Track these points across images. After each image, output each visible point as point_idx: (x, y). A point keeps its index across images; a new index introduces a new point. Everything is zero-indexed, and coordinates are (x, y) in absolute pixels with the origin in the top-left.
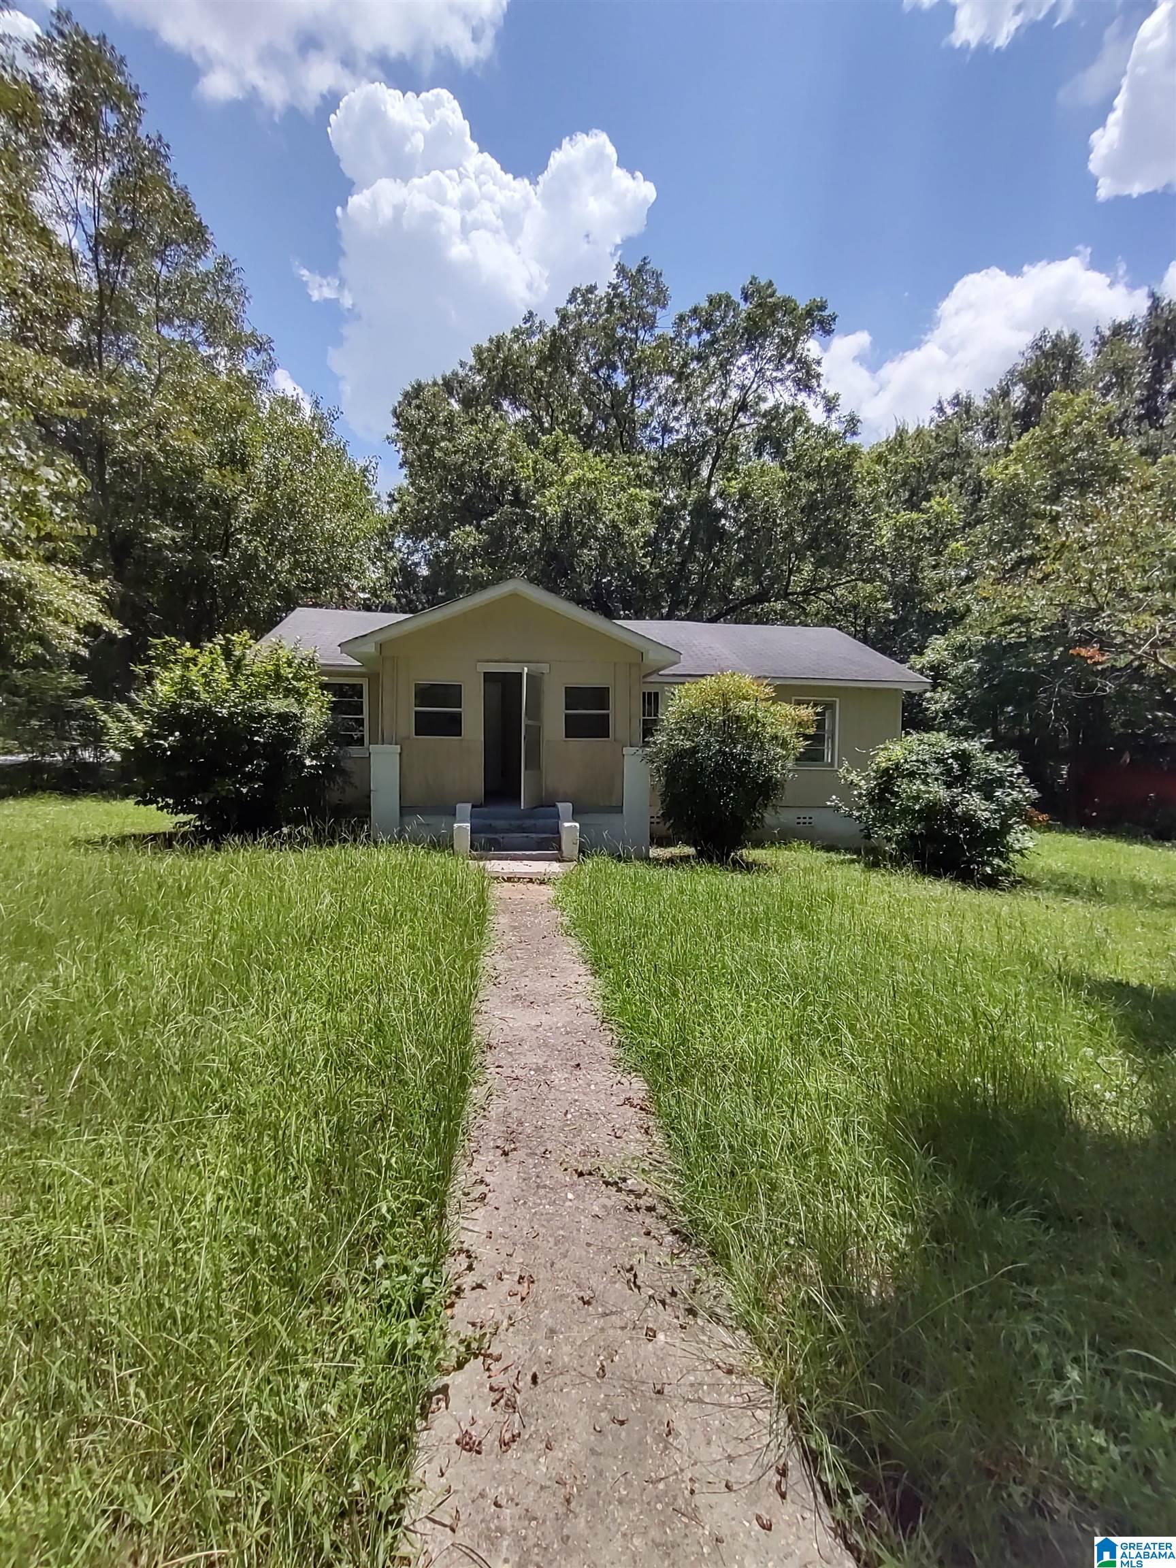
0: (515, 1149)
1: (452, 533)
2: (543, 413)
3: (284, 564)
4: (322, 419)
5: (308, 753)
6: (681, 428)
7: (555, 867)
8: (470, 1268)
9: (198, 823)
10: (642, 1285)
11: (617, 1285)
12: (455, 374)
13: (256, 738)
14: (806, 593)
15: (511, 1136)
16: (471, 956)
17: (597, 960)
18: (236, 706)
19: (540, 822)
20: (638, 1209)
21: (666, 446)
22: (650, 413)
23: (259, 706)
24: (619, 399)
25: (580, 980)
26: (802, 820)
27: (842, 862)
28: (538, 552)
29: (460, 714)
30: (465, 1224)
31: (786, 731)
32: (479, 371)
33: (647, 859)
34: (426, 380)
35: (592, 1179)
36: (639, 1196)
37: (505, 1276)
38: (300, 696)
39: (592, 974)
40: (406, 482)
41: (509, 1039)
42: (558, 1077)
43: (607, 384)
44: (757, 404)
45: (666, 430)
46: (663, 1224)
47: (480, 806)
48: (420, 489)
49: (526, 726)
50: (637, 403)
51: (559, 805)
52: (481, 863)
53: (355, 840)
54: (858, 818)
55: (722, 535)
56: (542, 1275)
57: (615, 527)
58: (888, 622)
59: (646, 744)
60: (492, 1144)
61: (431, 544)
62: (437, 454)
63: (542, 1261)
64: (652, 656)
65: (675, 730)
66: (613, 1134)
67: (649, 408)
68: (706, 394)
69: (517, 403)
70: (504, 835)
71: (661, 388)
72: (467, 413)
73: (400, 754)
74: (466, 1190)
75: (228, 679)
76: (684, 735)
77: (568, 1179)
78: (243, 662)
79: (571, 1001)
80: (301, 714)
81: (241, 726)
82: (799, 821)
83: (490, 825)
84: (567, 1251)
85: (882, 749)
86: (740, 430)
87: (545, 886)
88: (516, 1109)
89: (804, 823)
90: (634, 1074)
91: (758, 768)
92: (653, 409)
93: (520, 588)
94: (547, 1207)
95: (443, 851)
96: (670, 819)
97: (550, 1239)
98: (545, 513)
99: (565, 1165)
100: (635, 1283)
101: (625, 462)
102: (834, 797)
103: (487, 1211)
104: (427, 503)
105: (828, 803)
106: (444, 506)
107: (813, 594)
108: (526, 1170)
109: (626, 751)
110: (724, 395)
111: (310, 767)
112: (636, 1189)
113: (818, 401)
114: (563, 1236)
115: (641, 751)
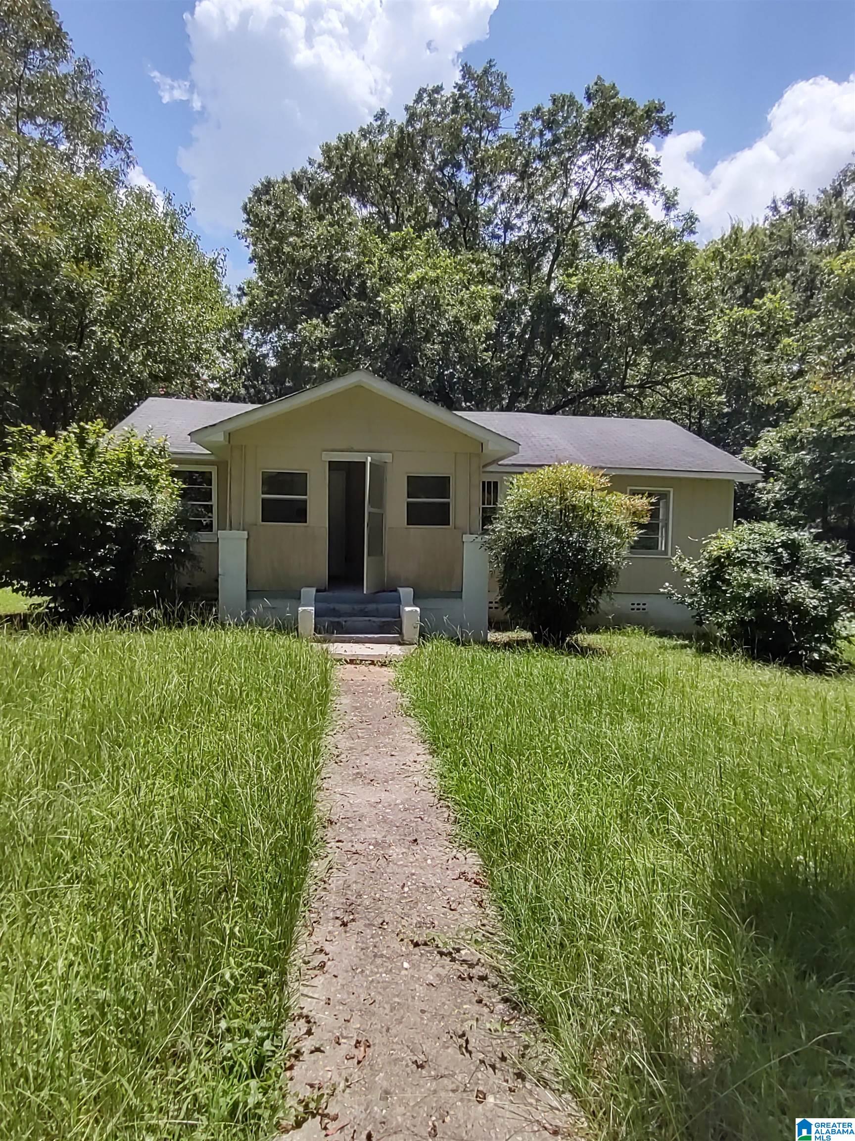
0: (353, 920)
1: (300, 327)
2: (389, 210)
3: (137, 355)
4: (174, 214)
5: (159, 538)
6: (523, 226)
7: (396, 650)
8: (309, 1033)
9: (52, 605)
10: (473, 1050)
11: (449, 1050)
12: (304, 172)
13: (109, 524)
14: (642, 386)
15: (350, 908)
16: (313, 734)
17: (435, 740)
18: (89, 492)
19: (382, 607)
20: (471, 978)
21: (507, 242)
22: (494, 210)
23: (112, 492)
24: (464, 198)
25: (419, 759)
26: (636, 606)
27: (674, 648)
28: (383, 345)
29: (305, 501)
30: (305, 990)
31: (621, 520)
32: (327, 169)
33: (485, 643)
34: (276, 177)
35: (427, 949)
36: (472, 966)
37: (342, 1041)
38: (151, 483)
39: (430, 754)
40: (255, 277)
41: (349, 815)
42: (395, 852)
43: (452, 185)
44: (596, 203)
45: (508, 227)
46: (494, 993)
47: (325, 591)
48: (269, 283)
49: (369, 513)
50: (479, 200)
51: (401, 590)
52: (325, 646)
53: (203, 623)
54: (690, 605)
55: (562, 329)
56: (377, 1039)
57: (457, 322)
58: (722, 415)
59: (485, 532)
60: (331, 915)
61: (279, 336)
62: (287, 249)
63: (378, 1027)
64: (492, 447)
65: (513, 518)
66: (448, 906)
67: (492, 206)
68: (548, 193)
69: (363, 200)
70: (349, 619)
71: (504, 186)
72: (315, 209)
73: (248, 539)
74: (306, 959)
75: (82, 467)
76: (522, 523)
77: (404, 949)
78: (96, 450)
79: (410, 779)
80: (152, 500)
81: (94, 511)
82: (633, 607)
83: (334, 609)
84: (403, 1017)
85: (714, 538)
86: (580, 228)
87: (386, 668)
88: (355, 882)
89: (638, 609)
90: (469, 850)
91: (594, 556)
92: (496, 206)
93: (364, 380)
94: (384, 975)
95: (288, 634)
96: (508, 604)
97: (386, 1006)
98: (389, 311)
99: (401, 936)
100: (466, 1048)
101: (469, 259)
102: (667, 584)
103: (326, 979)
104: (276, 297)
105: (662, 590)
106: (292, 299)
107: (649, 387)
108: (364, 940)
109: (466, 538)
110: (565, 194)
111: (160, 551)
112: (469, 959)
113: (657, 199)
114: (398, 1003)
115: (480, 538)
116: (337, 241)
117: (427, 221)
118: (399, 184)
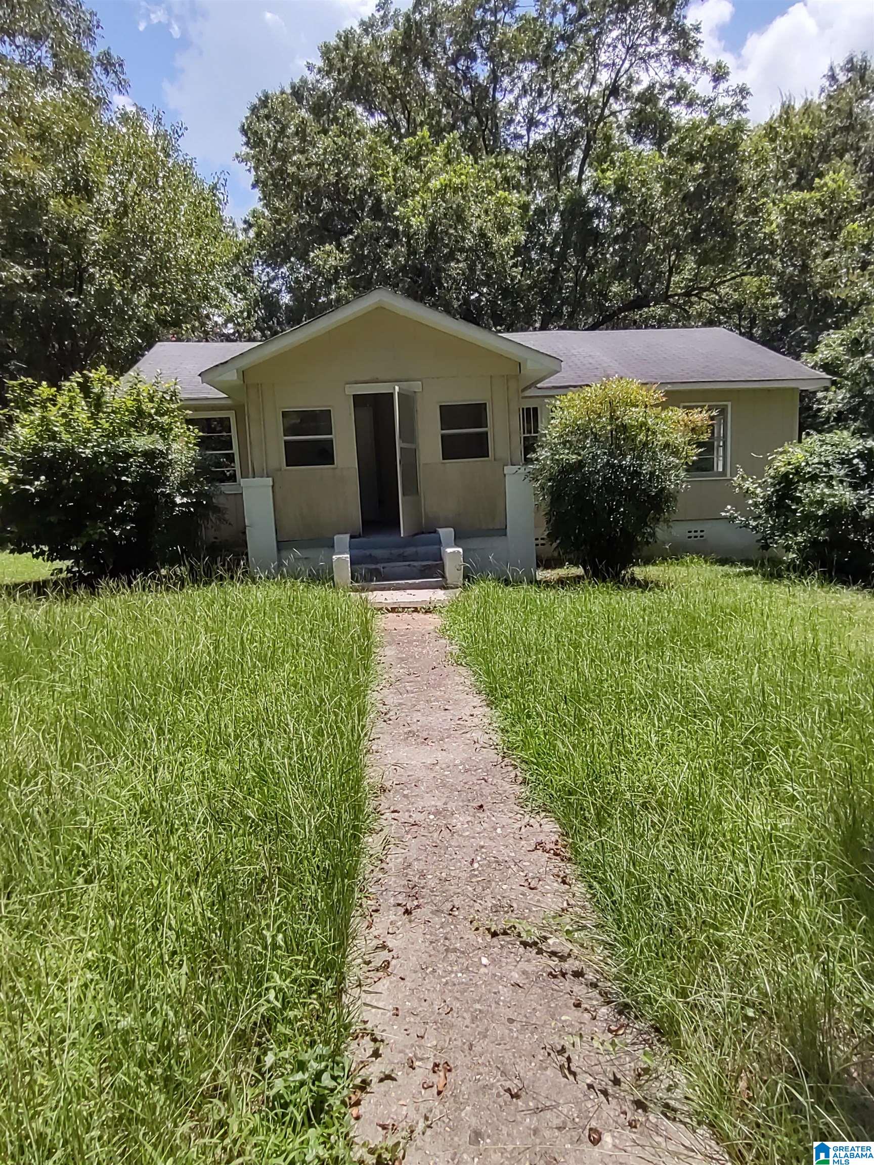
0: (418, 906)
1: (312, 254)
2: (399, 116)
3: (140, 298)
4: (165, 136)
5: (178, 490)
6: (549, 122)
7: (440, 595)
8: (376, 1054)
9: (76, 569)
10: (578, 1070)
11: (548, 1072)
12: (304, 81)
13: (124, 478)
14: (688, 294)
15: (413, 891)
16: (358, 692)
17: (492, 691)
18: (99, 446)
19: (422, 550)
20: (564, 975)
21: (531, 142)
22: (514, 107)
23: (122, 444)
24: (481, 93)
25: (475, 712)
26: (693, 534)
27: (738, 575)
28: (403, 269)
29: (331, 441)
30: (368, 998)
31: (678, 438)
32: (328, 73)
33: (533, 581)
34: (273, 90)
35: (507, 938)
36: (563, 959)
37: (417, 1064)
38: (165, 432)
39: (488, 705)
40: (259, 206)
41: (404, 779)
42: (459, 821)
43: (467, 79)
44: (629, 86)
45: (532, 123)
46: (595, 993)
47: (359, 536)
48: (276, 210)
49: (401, 448)
50: (498, 96)
51: (441, 531)
52: (363, 595)
53: (232, 578)
54: (754, 528)
55: (596, 237)
56: (459, 1060)
57: (482, 235)
58: (777, 322)
59: (528, 461)
60: (392, 901)
61: (291, 269)
62: (291, 169)
63: (459, 1043)
64: (531, 367)
65: (560, 444)
66: (526, 884)
67: (513, 101)
68: (574, 81)
69: (371, 110)
70: (385, 565)
71: (525, 76)
72: (318, 121)
73: (273, 486)
74: (367, 958)
75: (89, 418)
76: (569, 449)
77: (480, 940)
78: (103, 400)
79: (468, 735)
80: (167, 449)
81: (106, 466)
82: (690, 534)
83: (370, 555)
84: (487, 1030)
85: (781, 453)
86: (611, 118)
87: (430, 615)
88: (417, 859)
89: (696, 537)
90: (543, 814)
91: (650, 480)
92: (517, 100)
93: (385, 299)
94: (460, 975)
95: (324, 584)
96: (557, 539)
97: (465, 1015)
98: (409, 226)
99: (475, 924)
100: (569, 1068)
101: (491, 163)
102: (729, 507)
103: (391, 982)
104: (284, 225)
105: (723, 514)
106: (302, 227)
107: (696, 295)
108: (433, 930)
109: (508, 469)
110: (593, 80)
111: (182, 505)
112: (558, 950)
113: (698, 76)
114: (480, 1011)
115: (523, 469)
116: (345, 155)
117: (442, 125)
118: (409, 84)
